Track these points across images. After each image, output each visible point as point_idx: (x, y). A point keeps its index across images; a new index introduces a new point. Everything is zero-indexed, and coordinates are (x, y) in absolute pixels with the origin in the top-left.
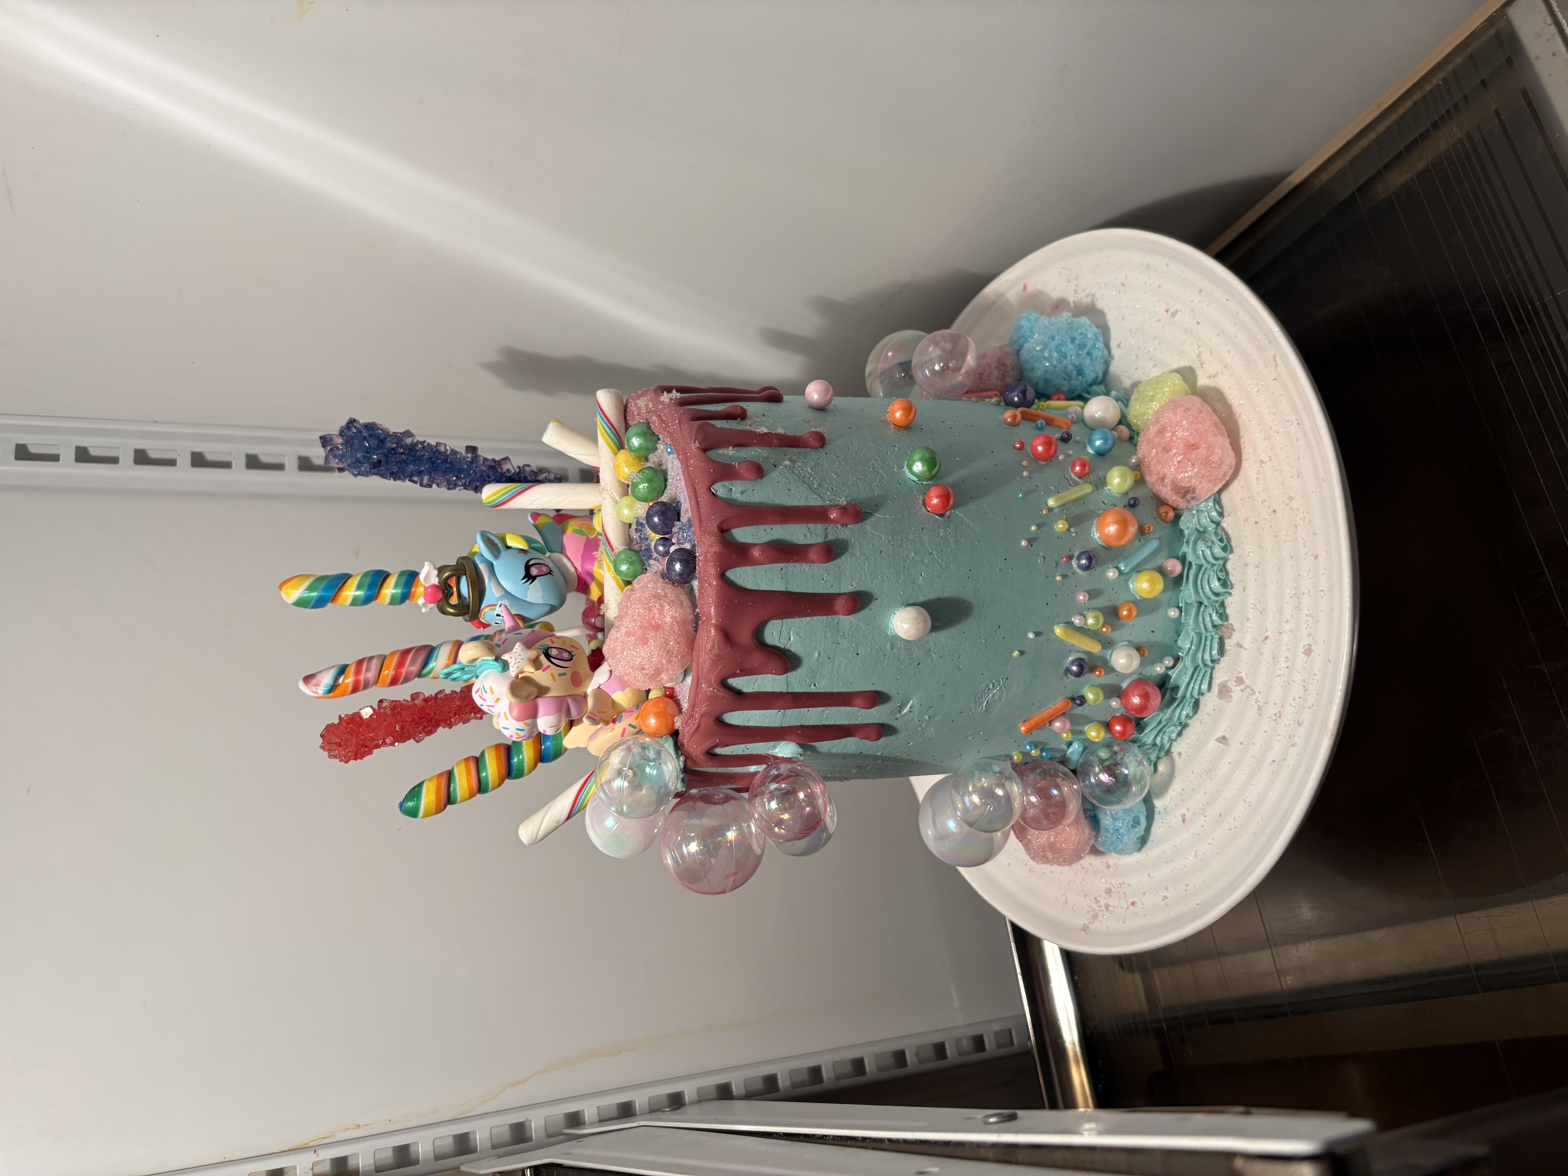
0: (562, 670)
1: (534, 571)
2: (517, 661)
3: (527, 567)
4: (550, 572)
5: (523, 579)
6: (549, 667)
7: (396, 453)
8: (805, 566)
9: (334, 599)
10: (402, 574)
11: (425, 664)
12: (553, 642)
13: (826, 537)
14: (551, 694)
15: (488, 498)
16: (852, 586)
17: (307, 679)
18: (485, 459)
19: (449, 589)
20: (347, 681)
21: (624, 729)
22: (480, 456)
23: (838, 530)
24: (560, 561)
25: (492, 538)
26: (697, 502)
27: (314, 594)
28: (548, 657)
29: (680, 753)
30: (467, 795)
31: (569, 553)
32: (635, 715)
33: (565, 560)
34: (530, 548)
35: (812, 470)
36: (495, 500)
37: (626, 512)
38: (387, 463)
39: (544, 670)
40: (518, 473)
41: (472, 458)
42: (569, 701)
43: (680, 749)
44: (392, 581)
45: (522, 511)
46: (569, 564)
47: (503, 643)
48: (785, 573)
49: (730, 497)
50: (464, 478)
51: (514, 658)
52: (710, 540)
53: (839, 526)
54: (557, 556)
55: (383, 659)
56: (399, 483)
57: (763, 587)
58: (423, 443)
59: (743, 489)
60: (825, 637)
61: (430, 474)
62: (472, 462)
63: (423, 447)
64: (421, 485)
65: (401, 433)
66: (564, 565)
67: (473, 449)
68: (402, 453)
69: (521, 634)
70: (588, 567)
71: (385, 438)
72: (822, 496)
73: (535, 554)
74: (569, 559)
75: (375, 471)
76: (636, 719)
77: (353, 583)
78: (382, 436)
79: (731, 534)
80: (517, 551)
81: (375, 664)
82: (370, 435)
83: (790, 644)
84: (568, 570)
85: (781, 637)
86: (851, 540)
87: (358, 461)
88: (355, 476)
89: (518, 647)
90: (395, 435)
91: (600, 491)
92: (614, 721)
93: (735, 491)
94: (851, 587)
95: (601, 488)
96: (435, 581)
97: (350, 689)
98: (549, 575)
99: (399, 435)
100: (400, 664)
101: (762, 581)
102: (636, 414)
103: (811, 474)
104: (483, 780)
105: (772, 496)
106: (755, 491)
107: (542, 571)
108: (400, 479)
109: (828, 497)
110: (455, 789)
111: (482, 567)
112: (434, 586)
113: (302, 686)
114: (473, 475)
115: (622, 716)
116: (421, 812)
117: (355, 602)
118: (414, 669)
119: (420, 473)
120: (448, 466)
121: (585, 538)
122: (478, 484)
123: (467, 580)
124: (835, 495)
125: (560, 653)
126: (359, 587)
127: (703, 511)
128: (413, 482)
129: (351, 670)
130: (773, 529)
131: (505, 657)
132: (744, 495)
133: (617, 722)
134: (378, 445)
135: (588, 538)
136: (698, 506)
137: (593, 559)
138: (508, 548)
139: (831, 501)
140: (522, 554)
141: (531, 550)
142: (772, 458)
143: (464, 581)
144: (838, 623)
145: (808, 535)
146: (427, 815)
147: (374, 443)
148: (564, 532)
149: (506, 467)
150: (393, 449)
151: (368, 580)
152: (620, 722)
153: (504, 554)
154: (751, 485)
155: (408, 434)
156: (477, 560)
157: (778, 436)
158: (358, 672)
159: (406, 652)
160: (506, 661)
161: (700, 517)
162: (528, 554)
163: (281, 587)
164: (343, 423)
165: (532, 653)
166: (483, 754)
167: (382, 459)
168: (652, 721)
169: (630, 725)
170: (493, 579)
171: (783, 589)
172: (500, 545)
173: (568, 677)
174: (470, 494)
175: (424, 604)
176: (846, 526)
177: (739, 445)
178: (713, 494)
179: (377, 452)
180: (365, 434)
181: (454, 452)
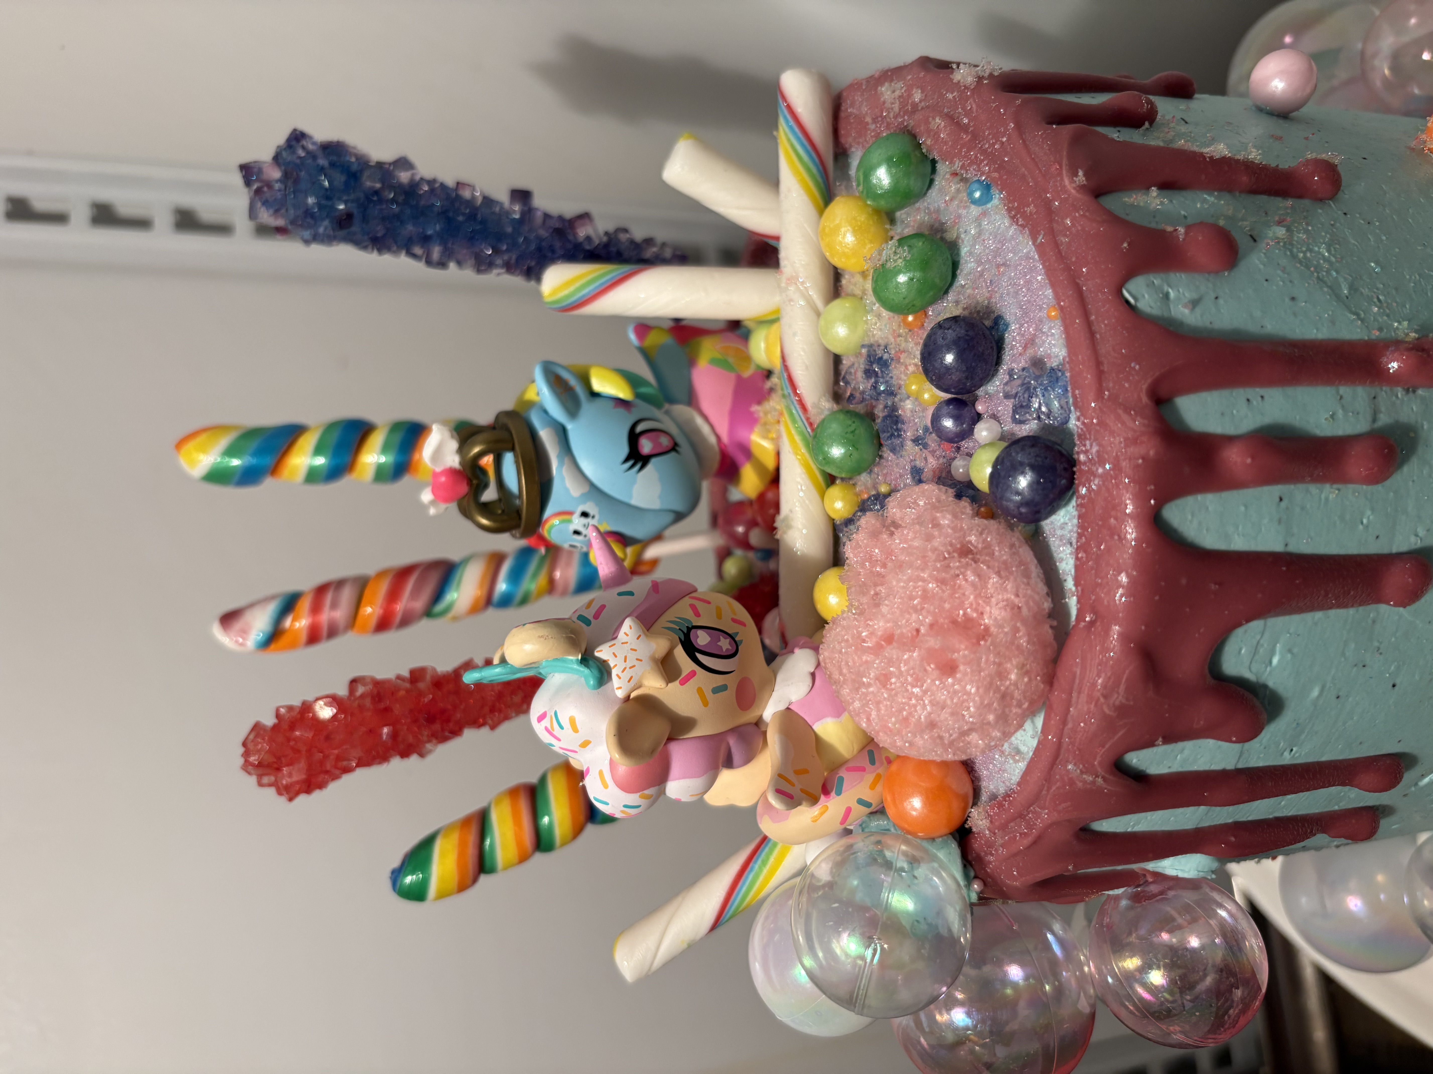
0: (719, 680)
1: (646, 446)
2: (629, 664)
3: (633, 438)
4: (674, 448)
5: (626, 460)
6: (693, 674)
7: (381, 201)
8: (1329, 492)
9: (274, 470)
10: (396, 427)
11: (438, 596)
12: (697, 614)
13: (1374, 420)
14: (698, 732)
15: (555, 291)
16: (1417, 535)
17: (228, 619)
18: (547, 216)
19: (481, 476)
20: (297, 625)
21: (848, 811)
22: (537, 209)
23: (1398, 402)
24: (691, 422)
25: (565, 375)
26: (1089, 324)
27: (236, 462)
28: (691, 650)
29: (972, 874)
30: (516, 859)
31: (706, 404)
32: (869, 778)
33: (699, 421)
34: (638, 396)
35: (1329, 251)
36: (568, 297)
37: (841, 331)
38: (365, 219)
39: (682, 683)
40: (607, 245)
41: (523, 214)
42: (732, 741)
43: (971, 865)
44: (377, 440)
45: (618, 321)
46: (706, 429)
47: (597, 616)
48: (1287, 508)
49: (1166, 314)
50: (507, 251)
51: (620, 657)
52: (1130, 423)
53: (1400, 392)
54: (681, 410)
55: (362, 584)
56: (387, 258)
57: (1239, 544)
58: (431, 182)
59: (1195, 296)
60: (1343, 654)
61: (444, 243)
62: (521, 221)
63: (432, 190)
64: (429, 263)
65: (390, 164)
66: (697, 431)
67: (522, 196)
68: (393, 201)
69: (631, 593)
70: (741, 434)
71: (361, 171)
72: (1362, 315)
73: (644, 409)
74: (706, 418)
75: (342, 233)
76: (873, 787)
77: (308, 442)
78: (355, 168)
79: (1176, 412)
80: (612, 404)
81: (347, 595)
82: (332, 165)
83: (1270, 672)
84: (703, 439)
85: (1257, 657)
86: (1422, 426)
87: (308, 213)
88: (307, 242)
89: (628, 628)
90: (380, 165)
91: (779, 287)
92: (826, 791)
93: (1178, 299)
94: (1413, 539)
95: (784, 280)
96: (453, 460)
97: (304, 637)
98: (673, 454)
99: (387, 166)
100: (393, 595)
101: (1237, 528)
102: (868, 119)
103: (1331, 263)
104: (544, 834)
105: (1258, 314)
106: (1221, 301)
107: (660, 444)
108: (389, 249)
109: (1375, 320)
110: (492, 845)
111: (545, 435)
112: (452, 472)
113: (217, 632)
114: (524, 247)
115: (842, 779)
116: (432, 890)
117: (313, 476)
118: (419, 604)
119: (425, 240)
120: (478, 227)
121: (733, 375)
122: (533, 264)
123: (517, 462)
124: (1388, 316)
125: (715, 641)
126: (318, 451)
127: (1104, 349)
128: (414, 256)
129: (305, 605)
130: (1266, 398)
131: (603, 653)
132: (1198, 310)
133: (833, 794)
134: (346, 184)
135: (739, 379)
136: (1092, 334)
137: (752, 421)
138: (594, 395)
139: (1380, 329)
140: (621, 411)
141: (639, 402)
142: (1243, 220)
143: (509, 460)
144: (1374, 622)
145: (1340, 413)
146: (441, 896)
147: (340, 179)
148: (692, 362)
149: (582, 232)
150: (376, 192)
151: (335, 436)
152: (839, 793)
153: (588, 408)
154: (1210, 285)
155: (403, 163)
156: (536, 421)
157: (1249, 166)
158: (316, 608)
159: (403, 574)
160: (605, 661)
161: (1098, 363)
162: (633, 409)
163: (180, 445)
164: (281, 139)
165: (659, 645)
166: (543, 779)
167: (355, 211)
168: (916, 804)
169: (861, 802)
170: (567, 460)
171: (1277, 547)
172: (579, 390)
173: (730, 693)
174: (516, 281)
175: (432, 503)
176: (1414, 392)
177: (1167, 186)
178: (1127, 302)
179: (345, 198)
180: (322, 162)
181: (488, 201)
